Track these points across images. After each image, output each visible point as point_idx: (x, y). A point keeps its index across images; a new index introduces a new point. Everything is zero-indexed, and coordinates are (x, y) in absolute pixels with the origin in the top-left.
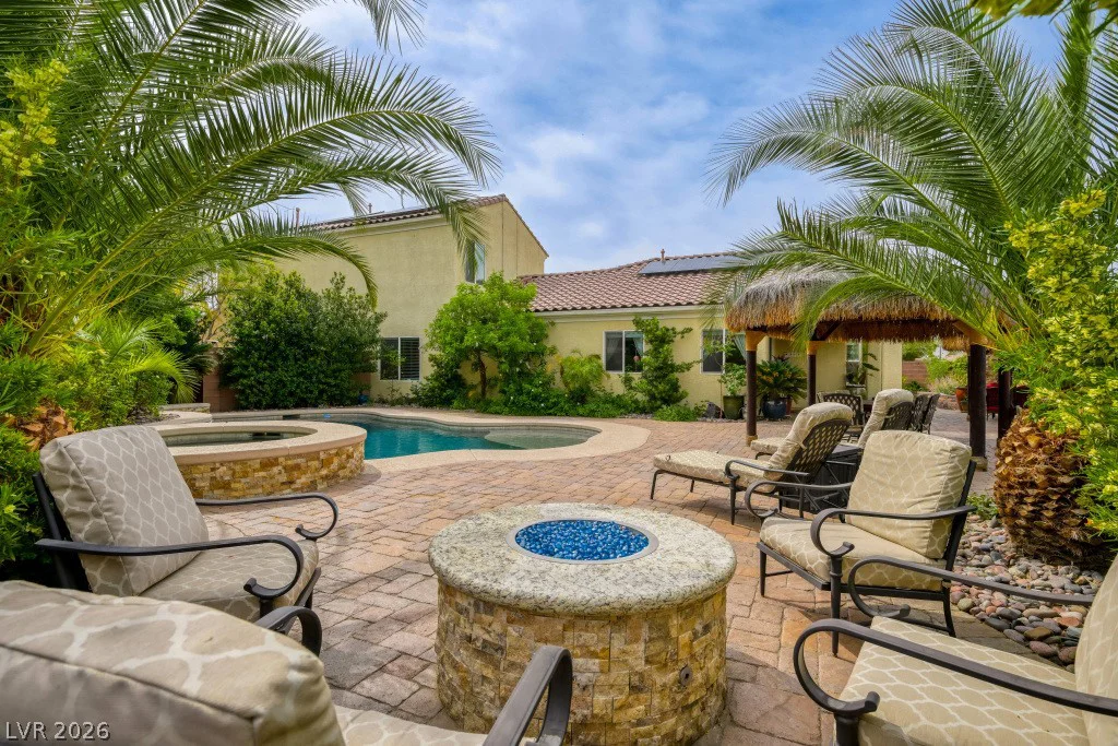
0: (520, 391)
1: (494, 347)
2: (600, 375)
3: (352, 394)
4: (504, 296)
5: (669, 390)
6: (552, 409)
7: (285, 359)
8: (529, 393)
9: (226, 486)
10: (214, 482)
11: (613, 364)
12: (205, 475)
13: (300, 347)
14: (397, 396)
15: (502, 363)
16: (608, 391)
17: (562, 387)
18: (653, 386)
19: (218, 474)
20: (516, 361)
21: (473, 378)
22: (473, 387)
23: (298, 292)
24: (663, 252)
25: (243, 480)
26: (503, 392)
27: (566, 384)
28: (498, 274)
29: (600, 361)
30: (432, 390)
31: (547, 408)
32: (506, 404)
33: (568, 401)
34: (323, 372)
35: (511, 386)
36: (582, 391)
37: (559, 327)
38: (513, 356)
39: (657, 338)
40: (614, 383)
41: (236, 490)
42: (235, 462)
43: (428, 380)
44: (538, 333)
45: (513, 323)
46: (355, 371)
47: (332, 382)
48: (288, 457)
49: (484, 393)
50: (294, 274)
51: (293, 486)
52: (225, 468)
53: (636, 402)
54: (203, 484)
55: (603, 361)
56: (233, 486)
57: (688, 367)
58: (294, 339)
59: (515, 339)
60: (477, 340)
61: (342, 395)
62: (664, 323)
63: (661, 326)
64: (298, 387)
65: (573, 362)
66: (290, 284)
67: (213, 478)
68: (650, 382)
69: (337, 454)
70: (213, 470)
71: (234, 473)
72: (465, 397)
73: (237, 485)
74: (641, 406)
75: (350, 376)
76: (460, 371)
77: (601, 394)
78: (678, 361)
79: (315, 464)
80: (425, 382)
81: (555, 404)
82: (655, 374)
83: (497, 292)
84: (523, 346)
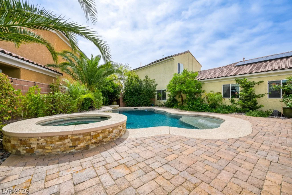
0: (193, 104)
1: (184, 91)
2: (221, 99)
3: (150, 104)
4: (188, 76)
5: (253, 105)
6: (204, 110)
7: (135, 95)
8: (196, 104)
9: (43, 148)
10: (38, 146)
11: (226, 95)
12: (35, 142)
13: (138, 93)
14: (160, 104)
15: (187, 95)
16: (225, 104)
17: (207, 103)
18: (246, 103)
19: (40, 142)
20: (191, 95)
21: (179, 100)
22: (179, 102)
23: (138, 80)
24: (244, 59)
25: (51, 145)
26: (188, 104)
27: (209, 102)
28: (186, 70)
29: (221, 95)
30: (168, 103)
31: (202, 109)
32: (188, 107)
33: (209, 107)
34: (143, 98)
35: (190, 102)
36: (215, 104)
37: (206, 84)
38: (190, 93)
39: (246, 86)
40: (227, 101)
41: (48, 150)
42: (47, 137)
43: (168, 100)
44: (199, 86)
45: (190, 83)
46: (150, 98)
47: (145, 100)
48: (73, 135)
49: (182, 104)
50: (137, 76)
51: (76, 148)
52: (43, 140)
53: (236, 108)
54: (34, 146)
55: (222, 94)
56: (46, 147)
57: (262, 96)
58: (137, 91)
59: (191, 88)
60: (179, 89)
61: (147, 103)
62: (250, 80)
63: (247, 81)
64: (138, 102)
65: (211, 95)
66: (136, 78)
67: (38, 144)
68: (244, 102)
69: (102, 132)
70: (38, 140)
71: (47, 142)
72: (177, 105)
73: (48, 148)
74: (239, 110)
75: (149, 99)
76: (176, 98)
77: (222, 105)
78: (256, 93)
79: (89, 137)
80: (167, 101)
81: (205, 108)
82: (245, 98)
83: (185, 75)
84: (194, 90)
